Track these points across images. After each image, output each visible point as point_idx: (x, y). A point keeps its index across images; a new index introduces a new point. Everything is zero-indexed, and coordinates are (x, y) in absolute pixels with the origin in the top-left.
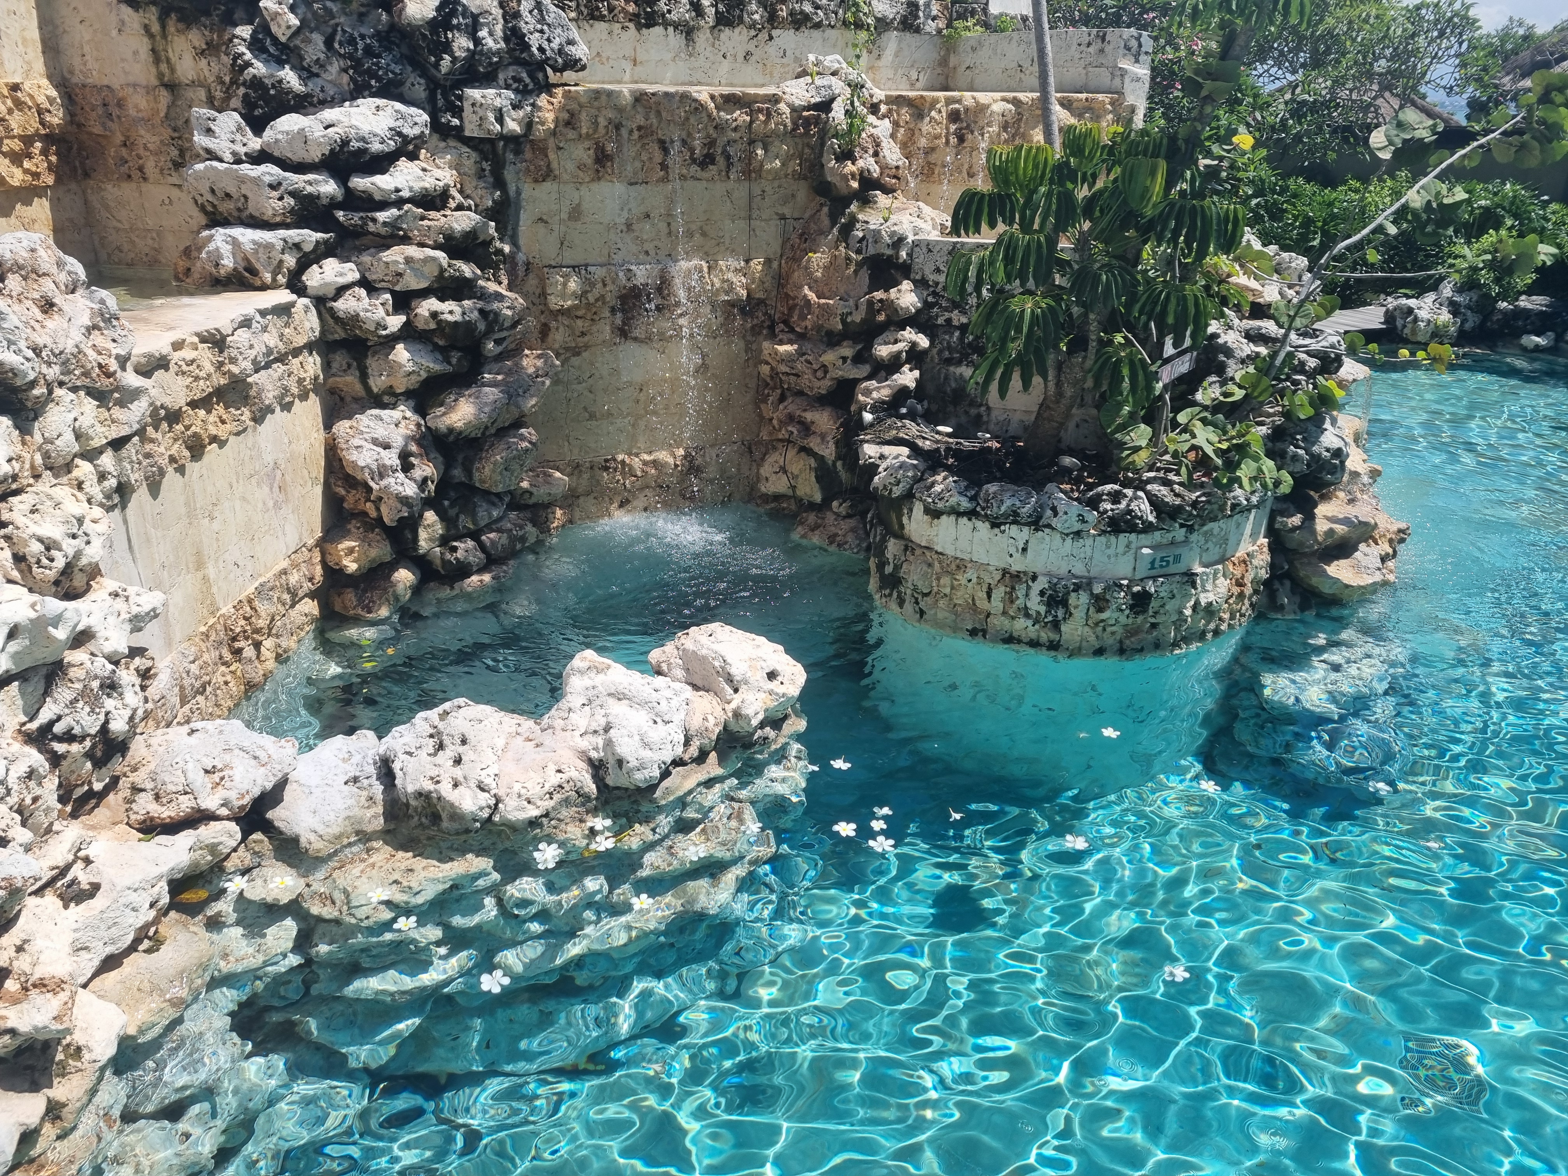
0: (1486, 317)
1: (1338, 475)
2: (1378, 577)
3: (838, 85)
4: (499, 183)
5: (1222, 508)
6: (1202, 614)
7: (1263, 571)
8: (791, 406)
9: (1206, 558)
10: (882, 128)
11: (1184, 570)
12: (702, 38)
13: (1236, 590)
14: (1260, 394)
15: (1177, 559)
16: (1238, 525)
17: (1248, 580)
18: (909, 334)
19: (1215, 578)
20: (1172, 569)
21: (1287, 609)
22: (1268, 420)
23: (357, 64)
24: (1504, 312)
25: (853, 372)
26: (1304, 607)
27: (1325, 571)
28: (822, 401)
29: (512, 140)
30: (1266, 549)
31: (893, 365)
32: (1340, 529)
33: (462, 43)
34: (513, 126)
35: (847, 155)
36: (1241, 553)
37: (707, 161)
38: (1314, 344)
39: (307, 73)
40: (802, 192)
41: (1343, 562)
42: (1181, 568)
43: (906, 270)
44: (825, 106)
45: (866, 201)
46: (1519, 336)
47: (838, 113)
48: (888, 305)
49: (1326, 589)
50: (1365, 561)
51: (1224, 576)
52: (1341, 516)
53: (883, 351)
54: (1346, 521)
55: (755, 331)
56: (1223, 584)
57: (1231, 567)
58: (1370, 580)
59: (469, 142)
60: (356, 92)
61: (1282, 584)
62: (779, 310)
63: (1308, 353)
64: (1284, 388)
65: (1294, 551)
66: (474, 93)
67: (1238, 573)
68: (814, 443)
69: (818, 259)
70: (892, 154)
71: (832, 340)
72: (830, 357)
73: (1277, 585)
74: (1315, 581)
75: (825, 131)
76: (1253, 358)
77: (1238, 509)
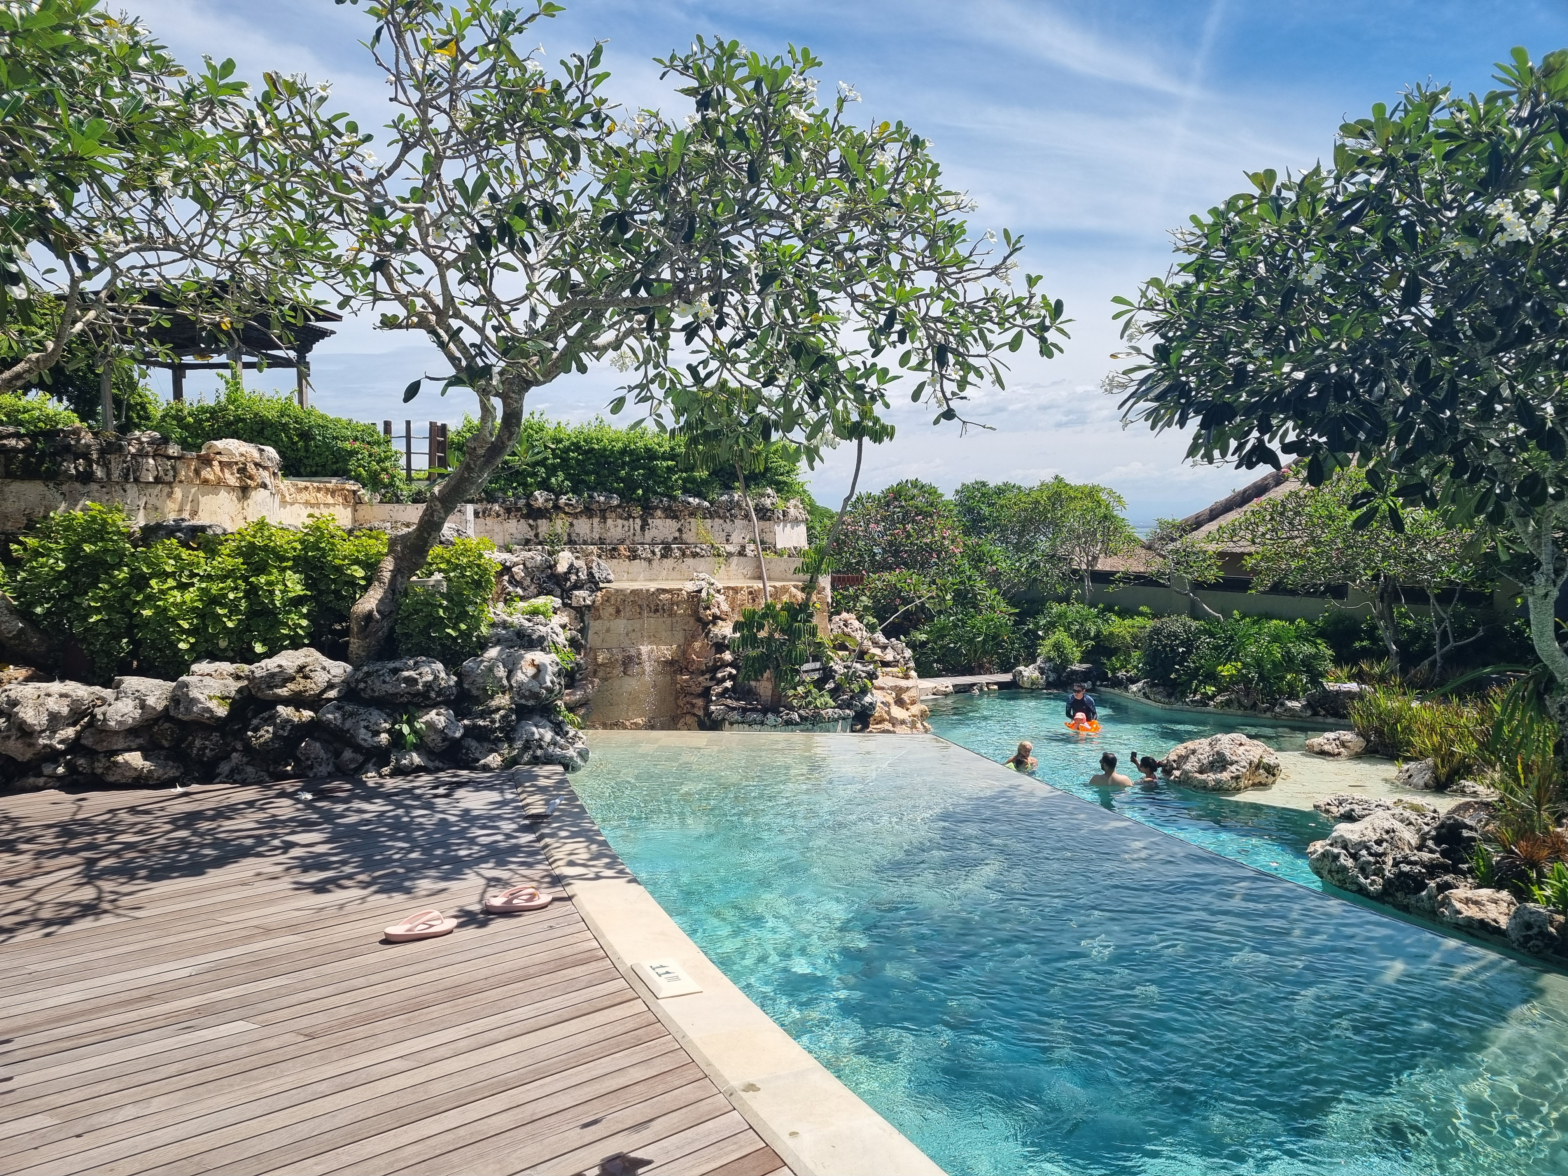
0: (1060, 675)
3: (703, 583)
4: (582, 621)
5: (824, 719)
8: (688, 698)
10: (721, 598)
12: (655, 563)
16: (834, 726)
18: (729, 669)
23: (540, 586)
24: (1067, 672)
25: (709, 684)
28: (699, 696)
29: (588, 607)
31: (723, 680)
33: (573, 578)
34: (588, 602)
35: (708, 608)
37: (656, 611)
39: (524, 589)
40: (692, 621)
43: (727, 647)
44: (700, 591)
45: (715, 624)
47: (704, 594)
48: (721, 659)
53: (719, 675)
55: (675, 672)
59: (574, 608)
60: (539, 594)
62: (683, 664)
66: (576, 593)
68: (696, 711)
69: (697, 645)
70: (725, 607)
71: (703, 673)
72: (701, 679)
75: (700, 600)
77: (831, 719)
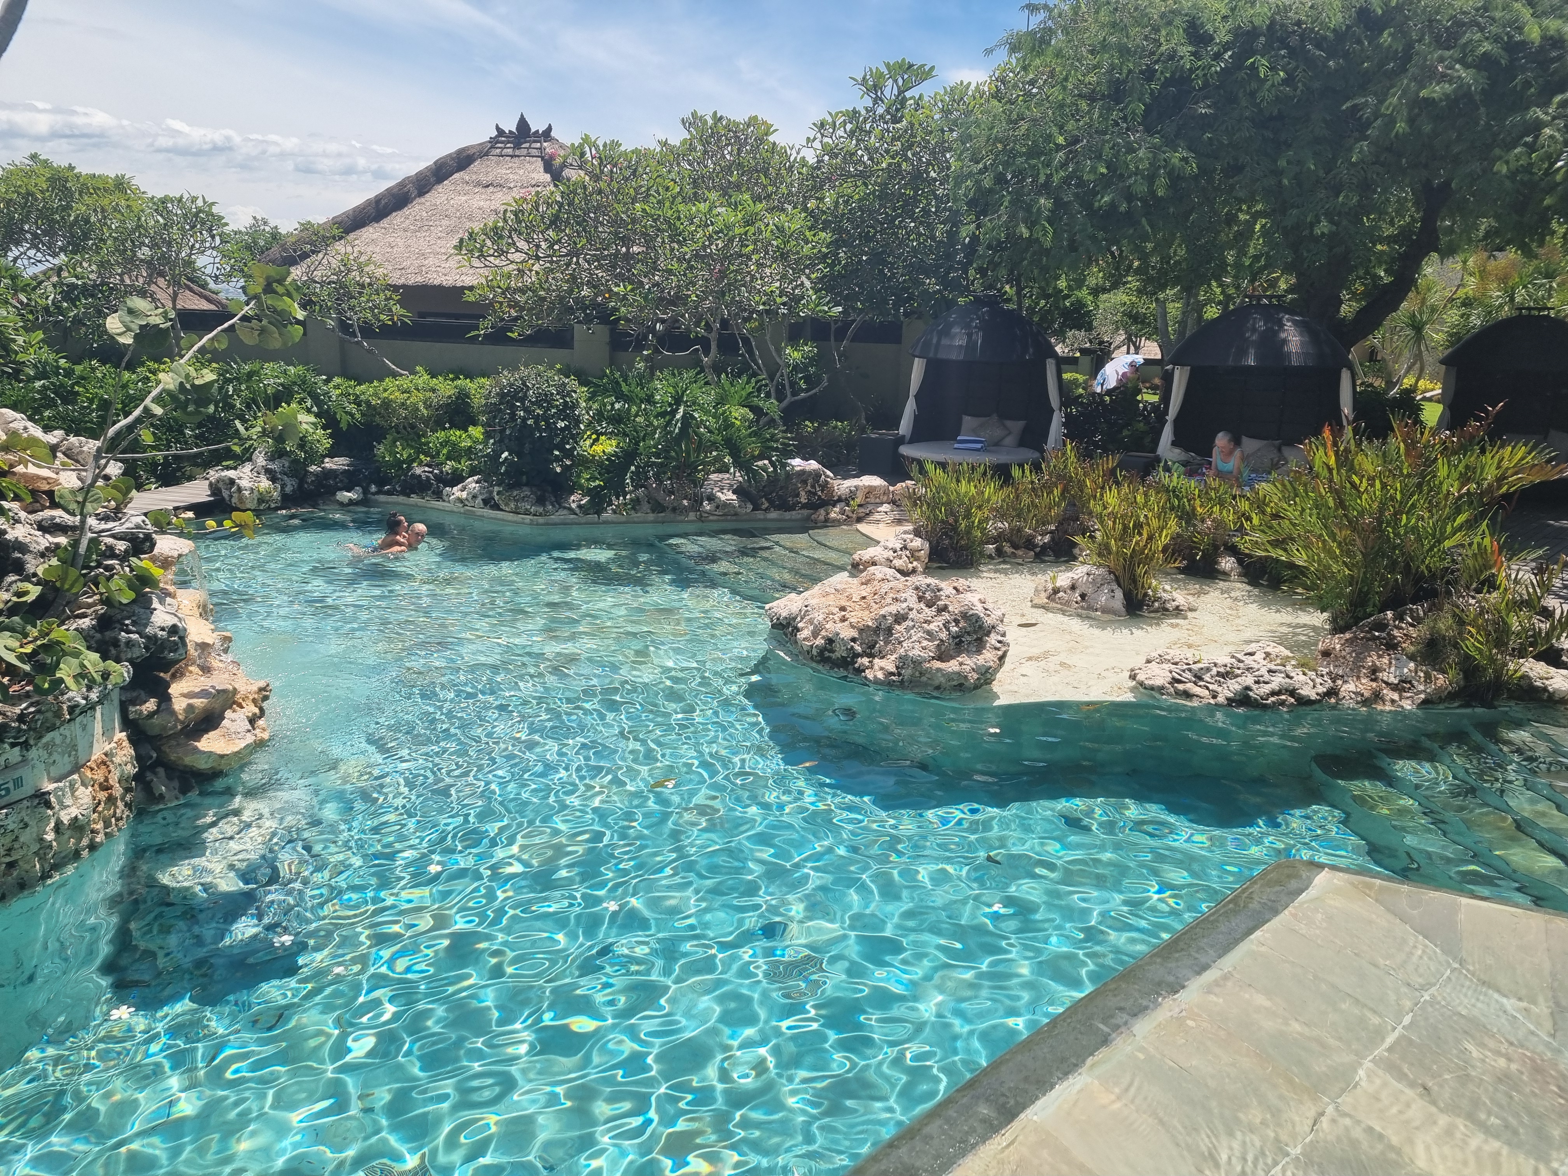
0: (302, 481)
1: (181, 651)
2: (250, 739)
5: (58, 714)
6: (68, 833)
7: (129, 766)
9: (55, 772)
11: (31, 792)
13: (102, 795)
14: (72, 586)
15: (18, 783)
16: (84, 727)
17: (114, 779)
19: (73, 790)
20: (15, 795)
21: (167, 797)
22: (89, 611)
24: (316, 474)
26: (184, 790)
27: (196, 748)
30: (126, 743)
32: (199, 702)
36: (97, 754)
38: (118, 527)
41: (212, 734)
42: (27, 790)
46: (334, 494)
49: (203, 765)
50: (233, 727)
51: (84, 784)
52: (197, 690)
54: (203, 694)
56: (85, 794)
57: (89, 774)
58: (242, 744)
61: (155, 773)
63: (114, 536)
64: (97, 576)
65: (159, 737)
67: (99, 776)
73: (149, 776)
74: (188, 760)
76: (52, 550)
77: (77, 711)
